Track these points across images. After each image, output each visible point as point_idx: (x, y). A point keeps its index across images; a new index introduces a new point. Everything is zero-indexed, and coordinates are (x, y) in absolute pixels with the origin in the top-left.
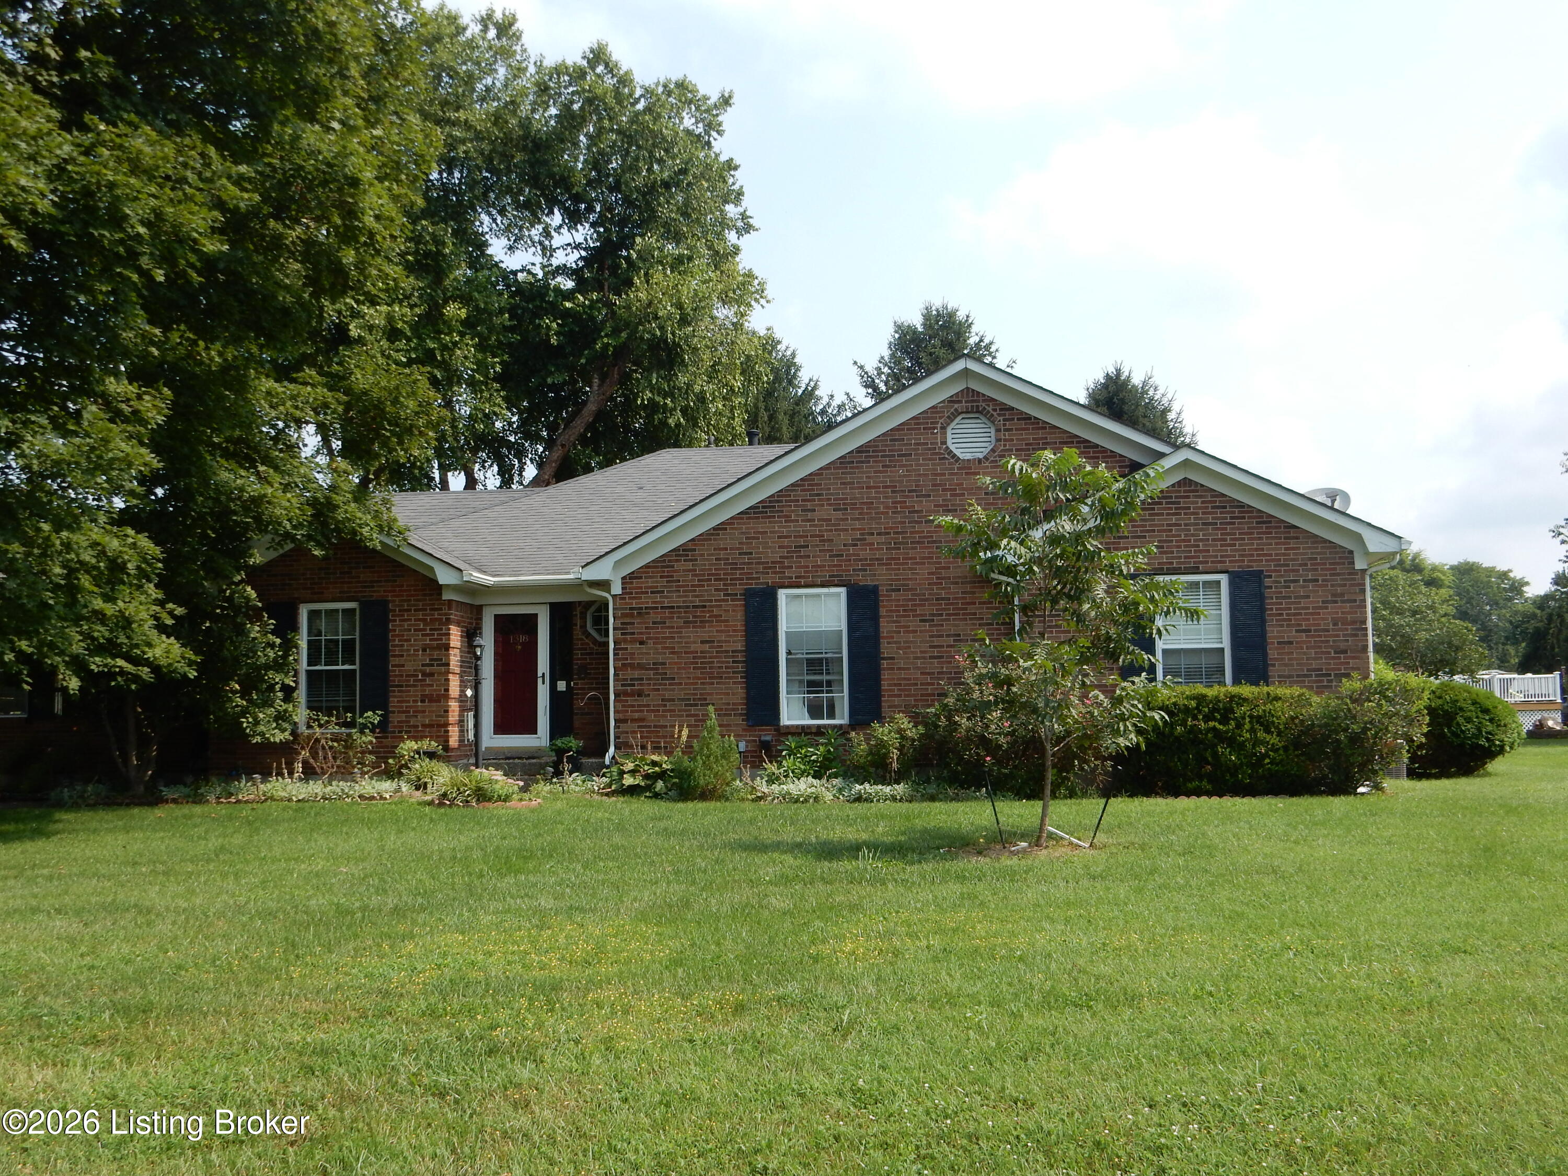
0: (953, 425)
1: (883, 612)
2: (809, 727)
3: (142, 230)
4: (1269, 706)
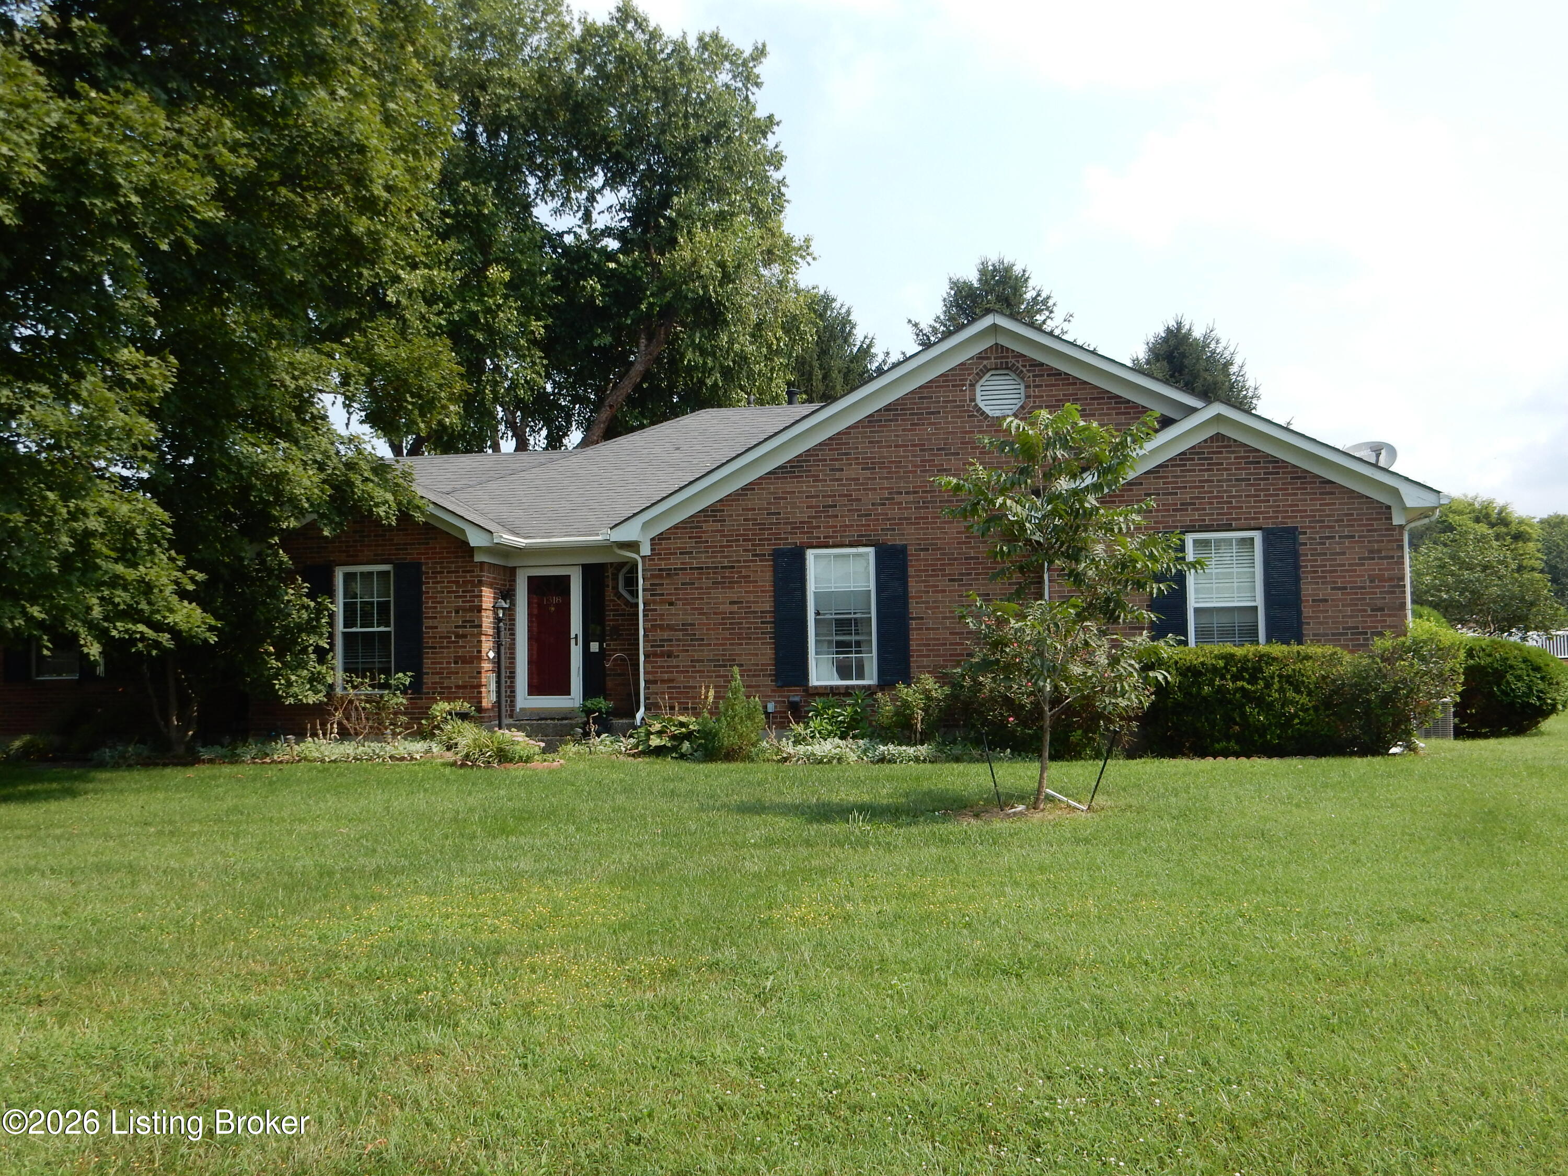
0: (982, 382)
1: (911, 571)
2: (838, 687)
4: (1299, 666)
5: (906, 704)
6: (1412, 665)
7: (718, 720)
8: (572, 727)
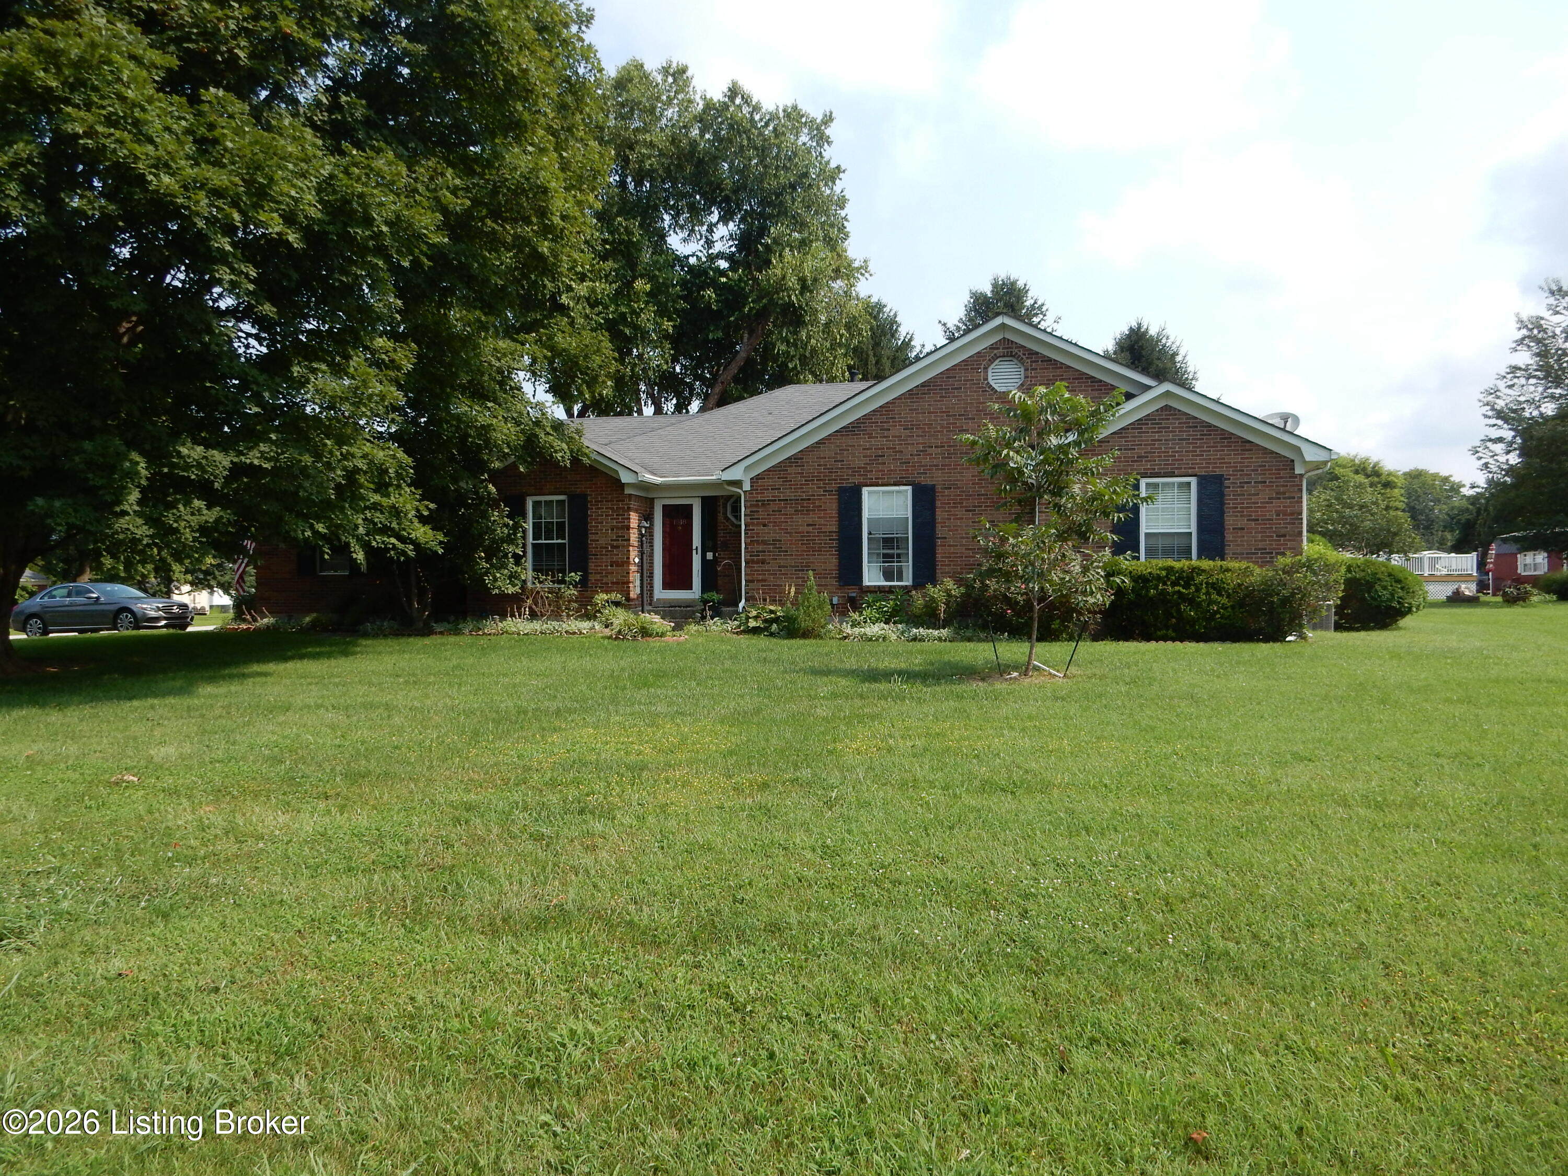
0: (993, 366)
1: (938, 504)
2: (883, 587)
3: (385, 229)
4: (1222, 576)
5: (933, 599)
6: (1305, 577)
7: (798, 609)
8: (694, 612)
